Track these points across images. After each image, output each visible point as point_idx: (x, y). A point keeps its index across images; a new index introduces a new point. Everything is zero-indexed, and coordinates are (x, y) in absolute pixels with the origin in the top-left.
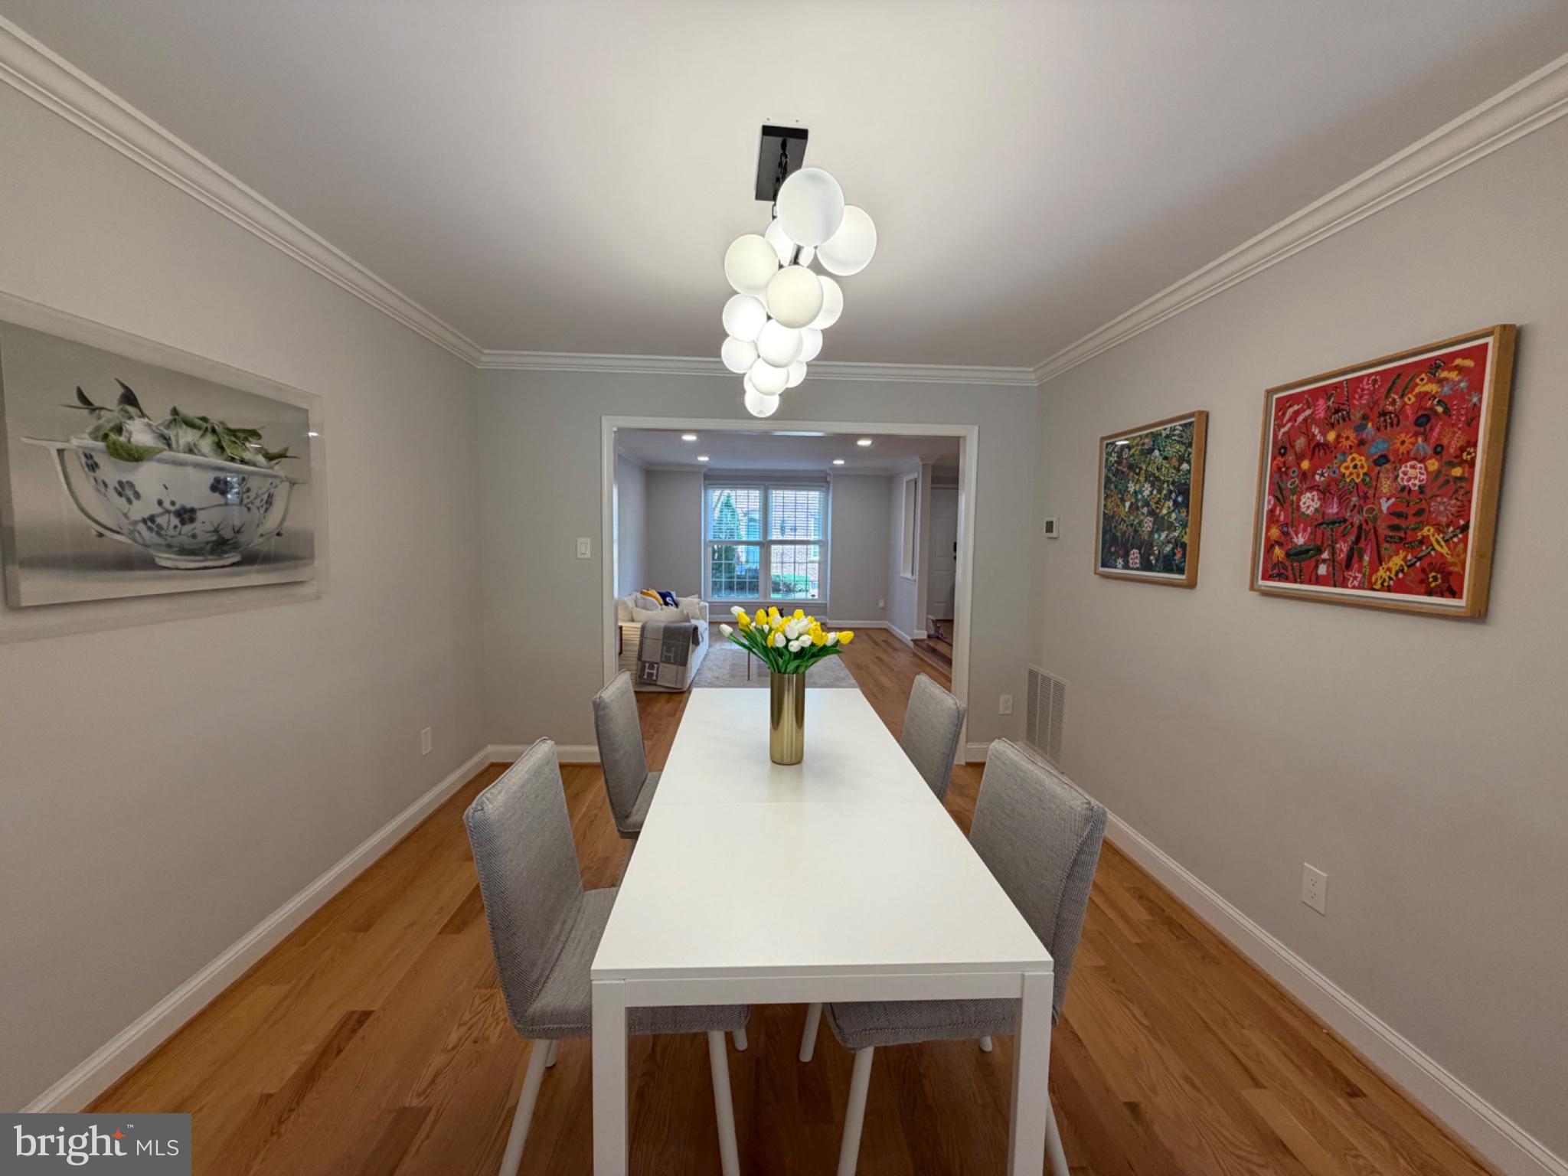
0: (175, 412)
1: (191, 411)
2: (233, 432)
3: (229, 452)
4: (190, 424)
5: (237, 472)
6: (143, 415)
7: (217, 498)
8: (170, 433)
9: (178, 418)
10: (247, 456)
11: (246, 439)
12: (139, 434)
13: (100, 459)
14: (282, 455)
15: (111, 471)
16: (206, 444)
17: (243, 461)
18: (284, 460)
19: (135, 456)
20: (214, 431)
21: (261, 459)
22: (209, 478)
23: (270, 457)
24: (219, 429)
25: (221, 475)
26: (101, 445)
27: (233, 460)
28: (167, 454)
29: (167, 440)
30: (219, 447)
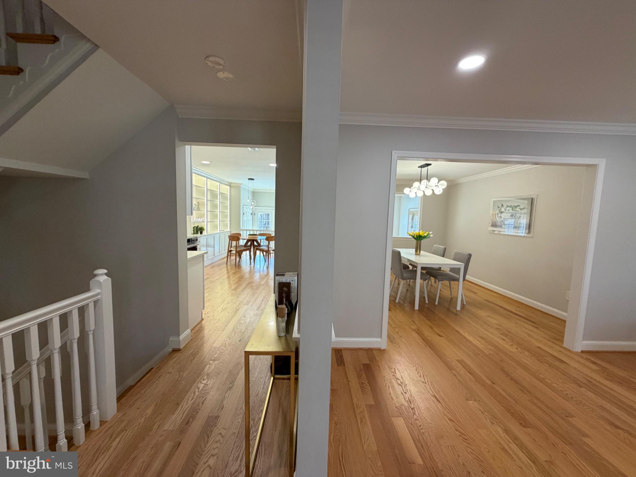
0: (507, 205)
1: (509, 205)
2: (515, 206)
3: (514, 210)
4: (509, 207)
5: (514, 213)
6: (503, 207)
7: (511, 217)
8: (506, 209)
9: (508, 206)
10: (517, 210)
11: (517, 207)
12: (503, 210)
13: (499, 213)
14: (524, 208)
15: (499, 215)
16: (511, 209)
17: (516, 211)
18: (524, 209)
19: (502, 213)
20: (512, 207)
21: (519, 210)
22: (510, 214)
23: (521, 209)
24: (513, 206)
25: (512, 214)
26: (499, 212)
27: (514, 211)
28: (506, 212)
29: (505, 210)
30: (513, 209)
